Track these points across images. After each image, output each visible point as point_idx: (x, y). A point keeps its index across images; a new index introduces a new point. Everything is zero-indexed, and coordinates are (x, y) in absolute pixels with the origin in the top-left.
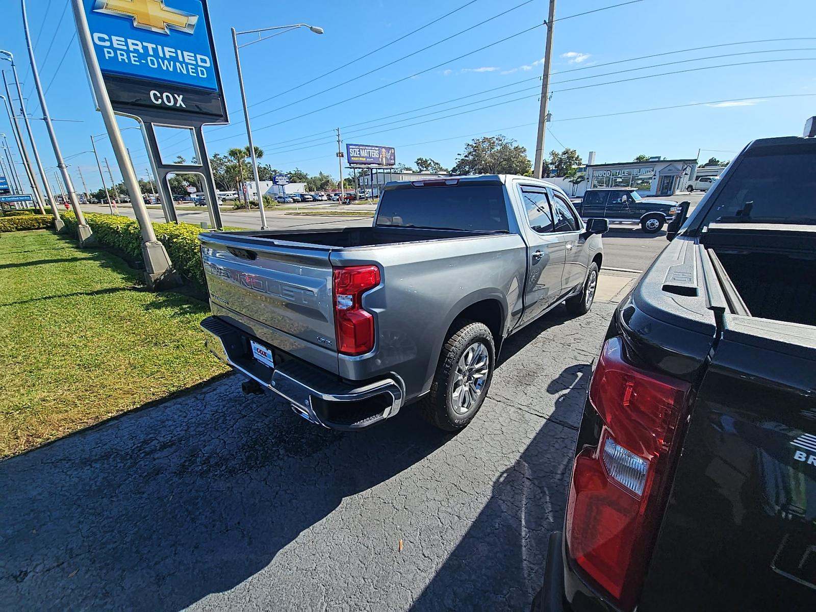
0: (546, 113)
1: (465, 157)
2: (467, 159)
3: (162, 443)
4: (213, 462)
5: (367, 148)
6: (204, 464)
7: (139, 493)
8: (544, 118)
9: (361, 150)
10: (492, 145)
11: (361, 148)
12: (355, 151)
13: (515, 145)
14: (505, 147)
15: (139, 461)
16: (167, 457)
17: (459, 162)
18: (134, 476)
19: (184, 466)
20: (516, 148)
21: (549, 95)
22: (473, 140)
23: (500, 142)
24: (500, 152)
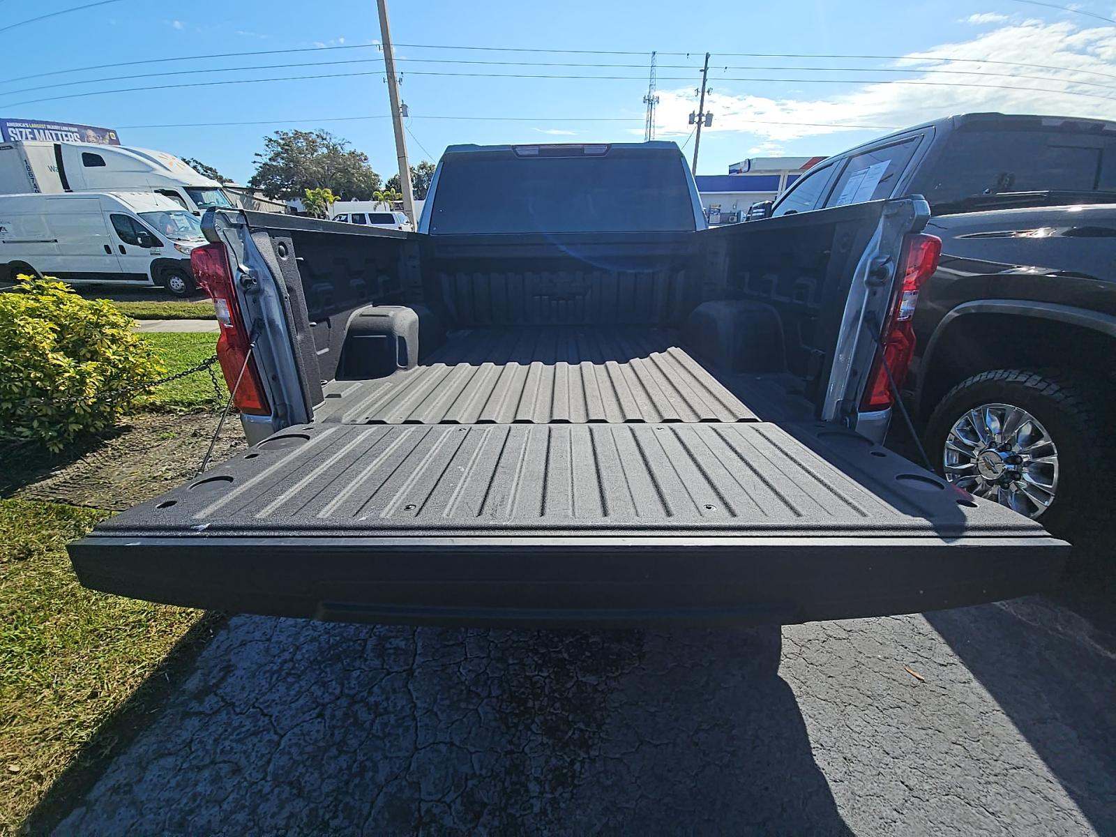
0: (400, 104)
1: (270, 159)
2: (274, 164)
5: (49, 127)
8: (398, 111)
9: (36, 131)
10: (312, 147)
11: (34, 126)
12: (21, 132)
13: (348, 149)
14: (334, 151)
17: (261, 167)
20: (352, 154)
21: (397, 76)
22: (277, 132)
23: (325, 142)
24: (328, 157)
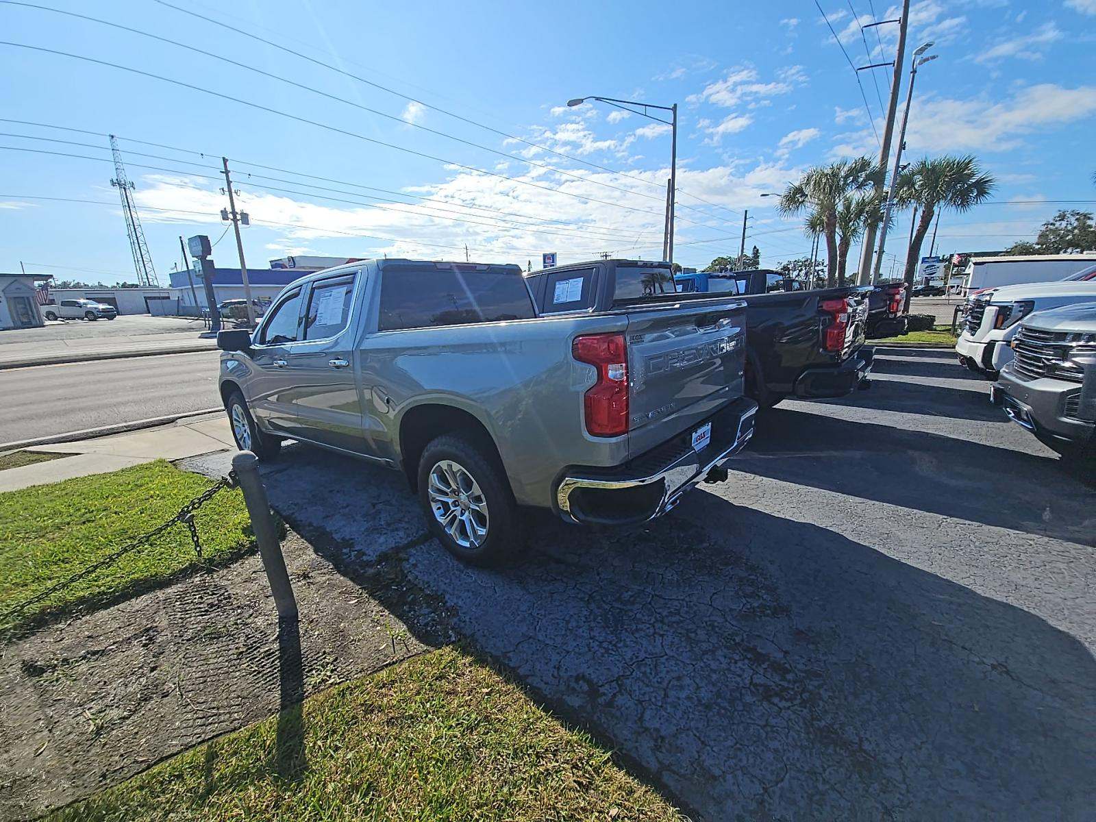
3: (754, 667)
4: (749, 590)
6: (759, 596)
7: (835, 632)
15: (802, 672)
16: (773, 642)
18: (825, 658)
19: (773, 614)
